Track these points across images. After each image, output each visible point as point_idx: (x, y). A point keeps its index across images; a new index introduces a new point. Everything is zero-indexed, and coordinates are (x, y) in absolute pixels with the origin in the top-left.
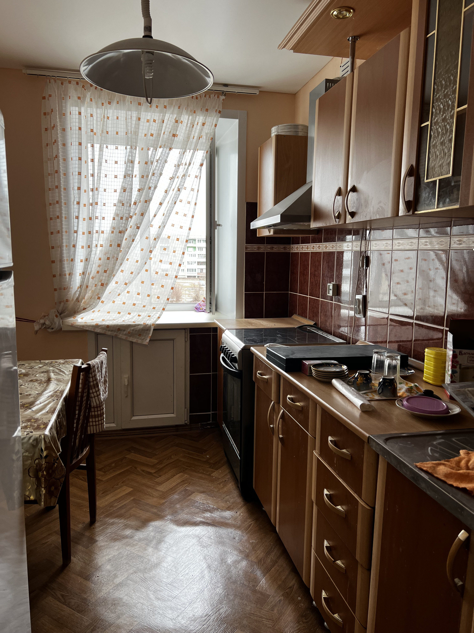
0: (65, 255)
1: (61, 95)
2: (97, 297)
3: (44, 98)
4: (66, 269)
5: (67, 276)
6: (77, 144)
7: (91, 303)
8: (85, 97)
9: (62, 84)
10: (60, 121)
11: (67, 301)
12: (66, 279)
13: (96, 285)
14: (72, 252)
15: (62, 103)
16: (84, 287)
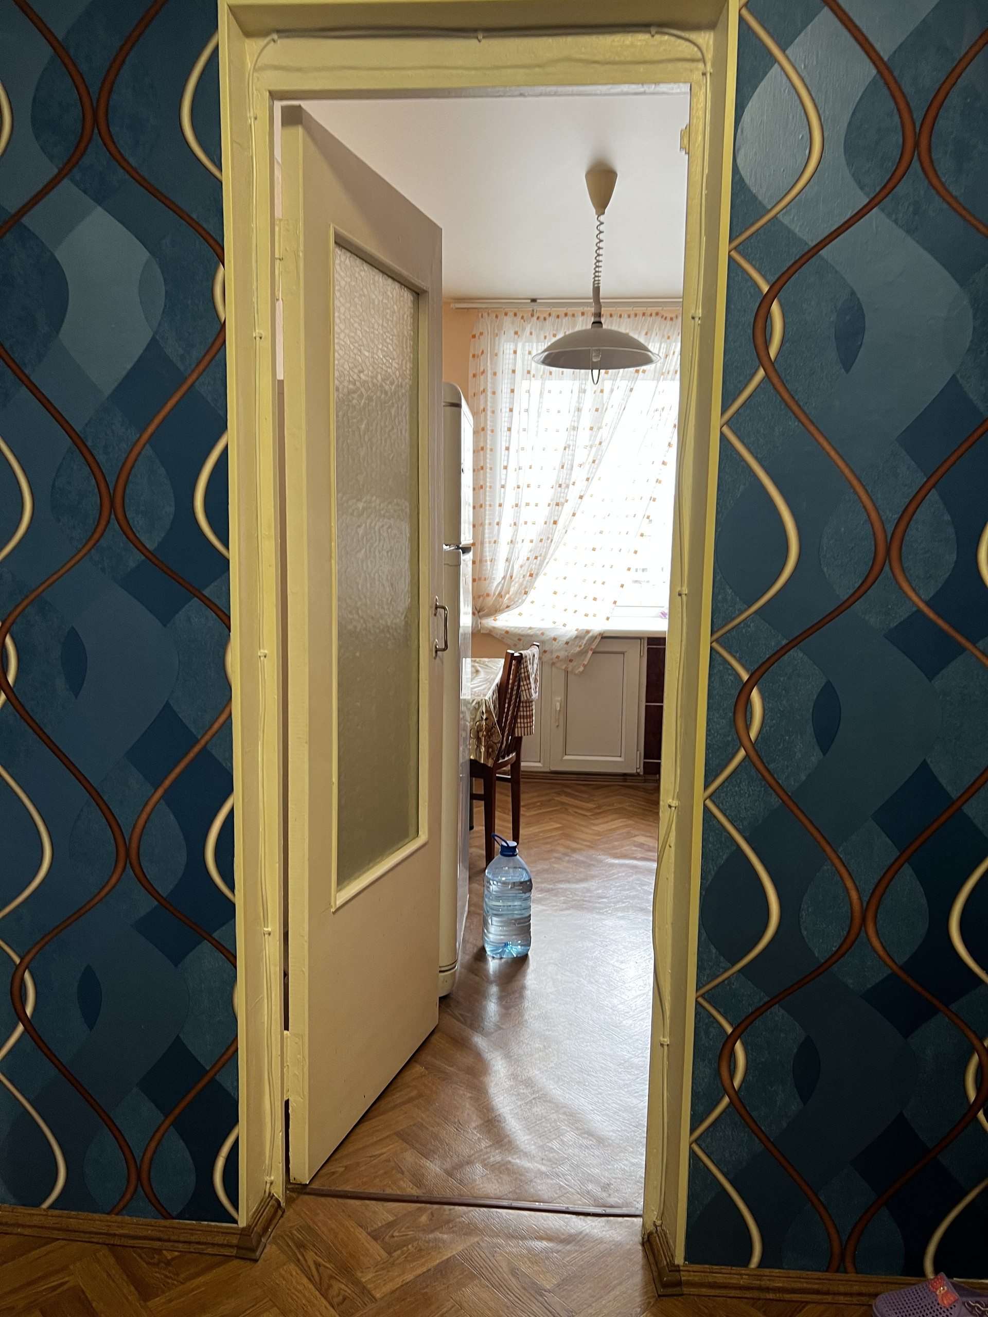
0: (487, 536)
1: (494, 329)
2: (523, 592)
3: (474, 336)
4: (488, 554)
5: (489, 563)
6: (509, 391)
7: (516, 599)
8: (524, 329)
9: (497, 317)
10: (491, 363)
11: (488, 595)
12: (487, 566)
13: (524, 576)
14: (495, 532)
15: (494, 339)
16: (509, 578)
